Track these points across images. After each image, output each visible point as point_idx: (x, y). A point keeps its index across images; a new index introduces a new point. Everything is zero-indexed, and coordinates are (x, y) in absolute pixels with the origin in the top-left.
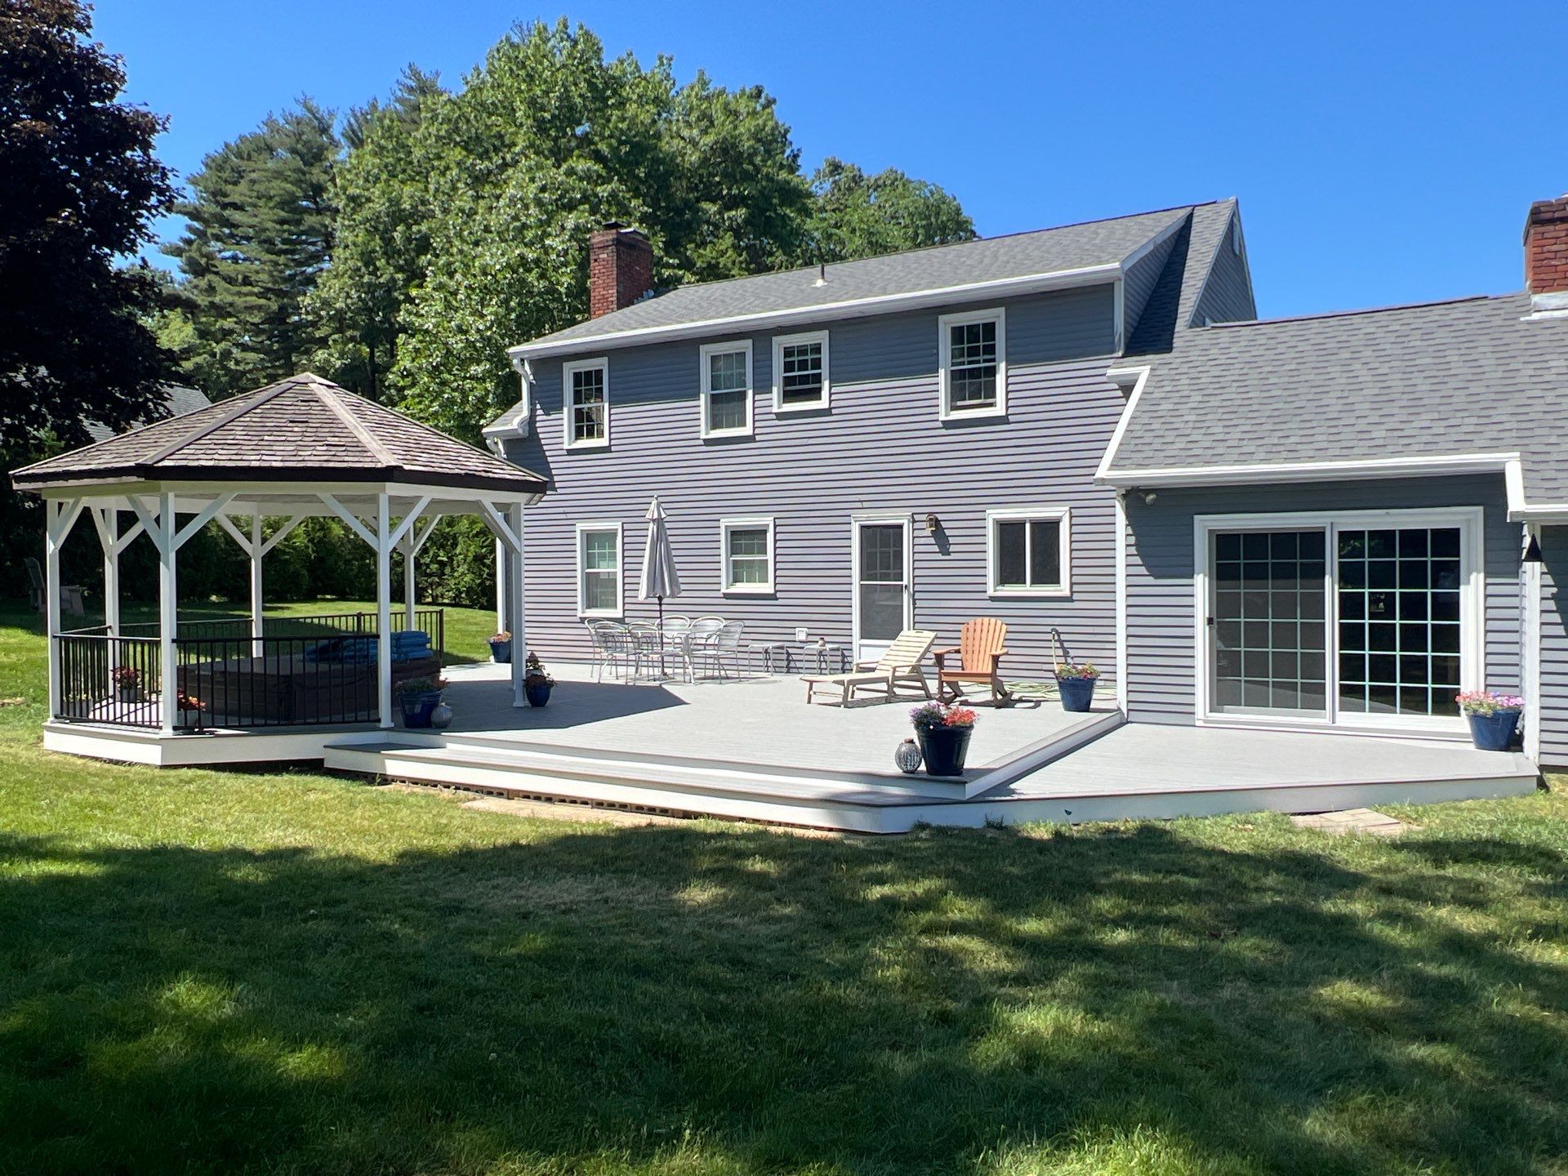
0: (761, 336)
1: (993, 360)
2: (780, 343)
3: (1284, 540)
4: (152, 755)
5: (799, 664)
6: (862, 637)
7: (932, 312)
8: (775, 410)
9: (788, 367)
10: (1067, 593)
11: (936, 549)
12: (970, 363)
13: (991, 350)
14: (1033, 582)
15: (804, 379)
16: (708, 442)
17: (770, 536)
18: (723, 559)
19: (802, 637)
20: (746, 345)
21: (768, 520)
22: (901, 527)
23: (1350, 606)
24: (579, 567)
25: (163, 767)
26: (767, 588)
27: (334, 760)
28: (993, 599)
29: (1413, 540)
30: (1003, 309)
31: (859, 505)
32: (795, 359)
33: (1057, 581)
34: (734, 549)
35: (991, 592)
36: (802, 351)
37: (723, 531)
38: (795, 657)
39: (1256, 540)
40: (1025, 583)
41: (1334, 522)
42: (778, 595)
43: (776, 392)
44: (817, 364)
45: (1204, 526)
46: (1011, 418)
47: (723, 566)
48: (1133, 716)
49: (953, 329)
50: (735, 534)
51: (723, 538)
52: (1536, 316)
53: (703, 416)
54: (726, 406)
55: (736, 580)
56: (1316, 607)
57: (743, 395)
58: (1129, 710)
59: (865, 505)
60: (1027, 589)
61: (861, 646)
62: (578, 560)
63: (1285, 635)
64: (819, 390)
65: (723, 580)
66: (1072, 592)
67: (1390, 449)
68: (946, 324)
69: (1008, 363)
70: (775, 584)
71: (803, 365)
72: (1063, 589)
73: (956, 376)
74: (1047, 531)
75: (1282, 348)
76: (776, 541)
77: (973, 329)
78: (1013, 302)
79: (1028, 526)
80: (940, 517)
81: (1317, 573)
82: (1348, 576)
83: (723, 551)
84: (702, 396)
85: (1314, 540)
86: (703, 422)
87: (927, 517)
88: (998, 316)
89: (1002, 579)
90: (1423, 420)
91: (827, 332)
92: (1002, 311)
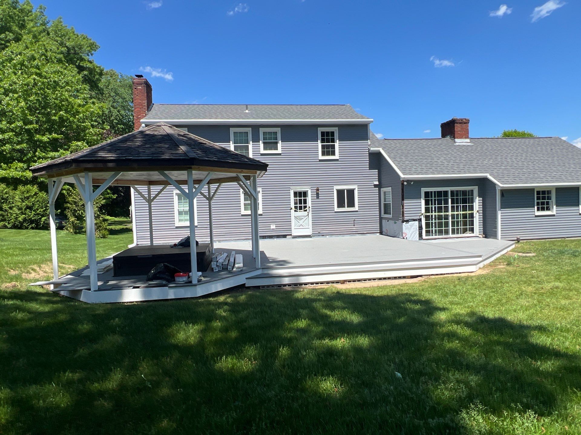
1: (334, 142)
3: (439, 193)
7: (316, 126)
8: (261, 152)
9: (265, 139)
10: (357, 210)
12: (326, 143)
13: (333, 139)
14: (347, 207)
15: (271, 143)
17: (260, 195)
18: (242, 202)
20: (249, 130)
21: (260, 189)
22: (308, 191)
23: (453, 209)
24: (175, 207)
28: (336, 212)
31: (293, 184)
33: (354, 206)
34: (245, 200)
35: (336, 211)
36: (270, 134)
40: (345, 207)
41: (450, 189)
42: (264, 214)
43: (261, 146)
44: (276, 138)
46: (339, 160)
47: (241, 205)
49: (322, 132)
51: (241, 195)
57: (248, 147)
59: (295, 184)
60: (346, 209)
61: (294, 229)
62: (175, 205)
64: (277, 147)
66: (359, 209)
67: (462, 172)
70: (263, 211)
71: (270, 138)
72: (356, 208)
74: (351, 193)
76: (263, 196)
77: (328, 133)
78: (341, 126)
79: (346, 191)
80: (320, 188)
81: (447, 201)
82: (452, 201)
83: (241, 200)
85: (446, 194)
87: (316, 188)
88: (335, 130)
89: (338, 207)
90: (461, 166)
91: (280, 129)
92: (337, 128)
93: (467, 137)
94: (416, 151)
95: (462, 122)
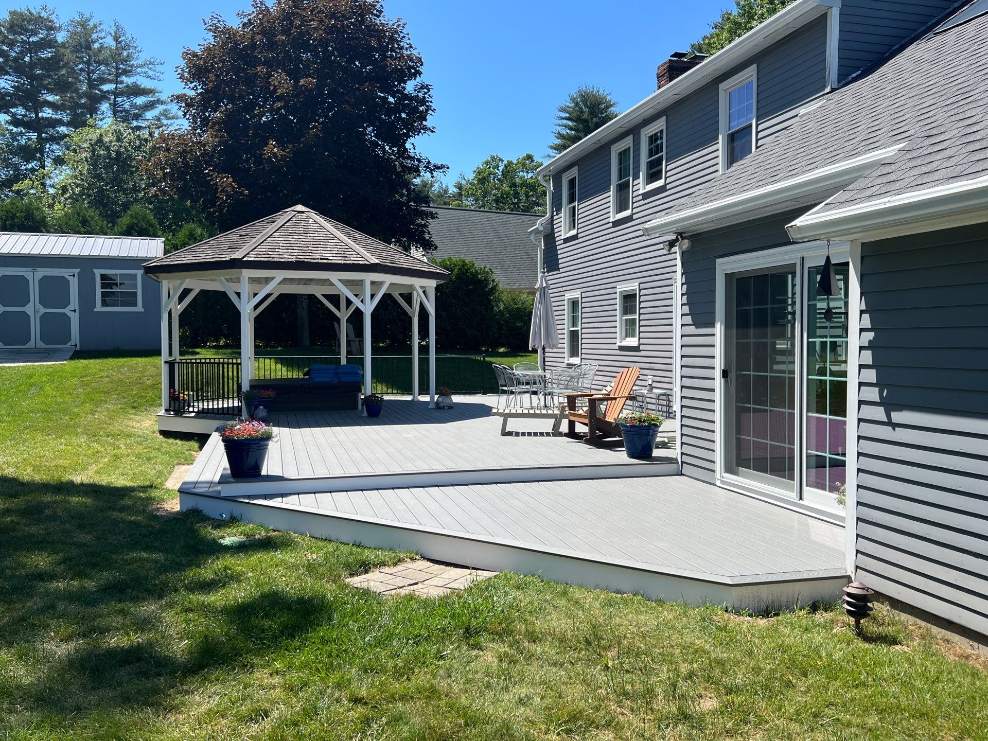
0: (636, 130)
1: (751, 118)
2: (645, 134)
8: (642, 192)
9: (650, 153)
15: (655, 163)
16: (614, 224)
19: (650, 383)
20: (628, 142)
24: (566, 326)
26: (632, 342)
30: (755, 66)
32: (654, 144)
34: (623, 311)
36: (657, 137)
37: (618, 295)
39: (760, 283)
42: (642, 347)
43: (642, 177)
44: (661, 147)
45: (723, 269)
47: (618, 324)
48: (686, 469)
50: (625, 298)
51: (618, 301)
53: (612, 204)
54: (622, 193)
55: (627, 335)
57: (628, 183)
58: (682, 462)
62: (566, 321)
64: (662, 170)
65: (618, 335)
68: (724, 91)
69: (758, 119)
70: (639, 338)
71: (656, 150)
73: (730, 139)
76: (640, 302)
84: (612, 188)
86: (612, 208)
88: (752, 74)
91: (665, 118)
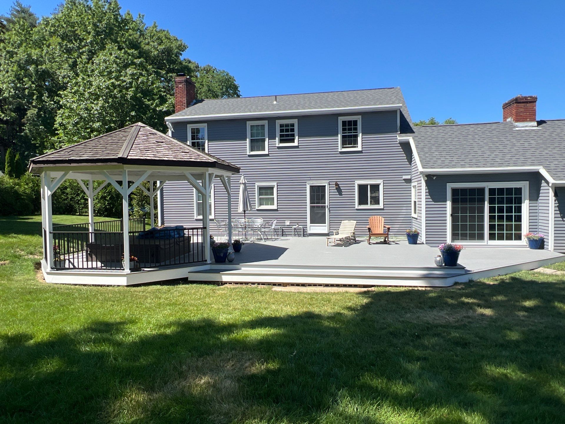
0: (271, 120)
1: (357, 132)
2: (278, 122)
3: (472, 191)
4: (123, 281)
5: (286, 233)
6: (311, 223)
7: (336, 115)
8: (277, 145)
9: (282, 131)
10: (382, 207)
11: (337, 193)
12: (348, 133)
13: (356, 129)
14: (371, 204)
15: (287, 135)
16: (250, 156)
17: (275, 190)
18: (256, 197)
19: (288, 224)
20: (266, 123)
21: (275, 184)
22: (325, 186)
23: (492, 210)
24: (195, 200)
25: (127, 286)
26: (274, 207)
27: (192, 277)
28: (357, 210)
29: (509, 191)
30: (361, 116)
31: (309, 179)
32: (284, 128)
33: (379, 204)
34: (260, 194)
35: (357, 207)
36: (287, 125)
37: (256, 187)
38: (285, 231)
39: (464, 191)
40: (368, 204)
41: (488, 185)
42: (278, 209)
43: (277, 139)
44: (293, 130)
45: (450, 186)
46: (362, 152)
47: (256, 199)
49: (343, 121)
50: (261, 188)
51: (256, 190)
52: (517, 129)
53: (248, 146)
54: (257, 144)
55: (260, 205)
56: (482, 211)
57: (264, 140)
59: (312, 179)
60: (369, 206)
61: (310, 226)
62: (195, 198)
63: (472, 218)
64: (294, 139)
65: (257, 204)
66: (384, 207)
67: (505, 164)
68: (341, 119)
69: (362, 134)
70: (277, 206)
71: (287, 131)
72: (381, 206)
73: (343, 137)
74: (375, 188)
75: (449, 134)
76: (277, 191)
77: (350, 122)
78: (364, 114)
79: (369, 186)
80: (339, 183)
81: (483, 201)
82: (491, 201)
83: (256, 195)
84: (248, 140)
85: (481, 191)
86: (248, 149)
87: (334, 183)
88: (359, 118)
89: (360, 203)
90: (508, 157)
91: (297, 120)
92: (360, 117)
93: (533, 120)
94: (455, 139)
95: (527, 101)
